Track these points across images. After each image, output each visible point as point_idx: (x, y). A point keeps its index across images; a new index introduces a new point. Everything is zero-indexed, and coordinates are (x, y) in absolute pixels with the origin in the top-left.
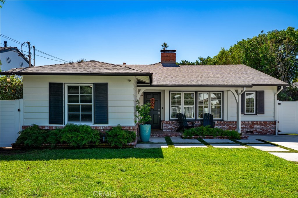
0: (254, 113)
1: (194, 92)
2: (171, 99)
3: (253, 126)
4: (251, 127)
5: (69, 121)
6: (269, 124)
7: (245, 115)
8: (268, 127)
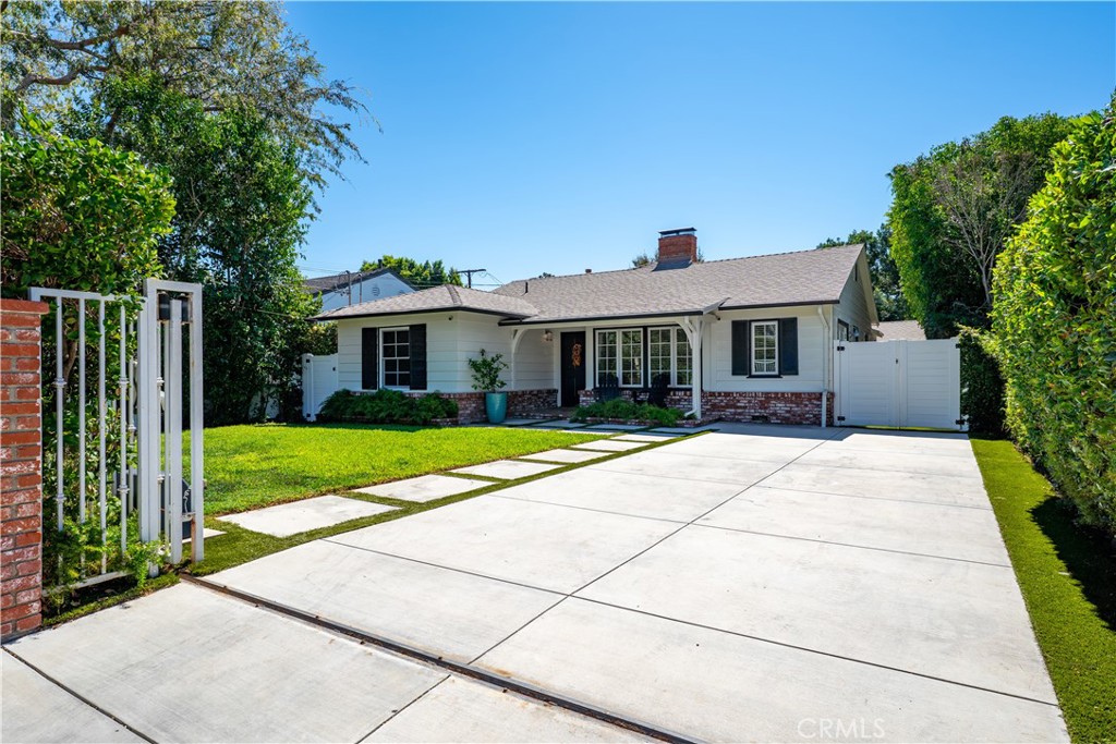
0: (776, 373)
1: (641, 329)
2: (597, 345)
3: (769, 402)
4: (763, 405)
5: (387, 384)
6: (810, 400)
7: (751, 376)
8: (806, 405)
